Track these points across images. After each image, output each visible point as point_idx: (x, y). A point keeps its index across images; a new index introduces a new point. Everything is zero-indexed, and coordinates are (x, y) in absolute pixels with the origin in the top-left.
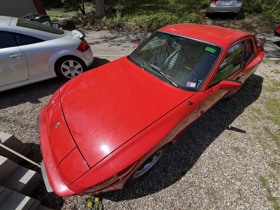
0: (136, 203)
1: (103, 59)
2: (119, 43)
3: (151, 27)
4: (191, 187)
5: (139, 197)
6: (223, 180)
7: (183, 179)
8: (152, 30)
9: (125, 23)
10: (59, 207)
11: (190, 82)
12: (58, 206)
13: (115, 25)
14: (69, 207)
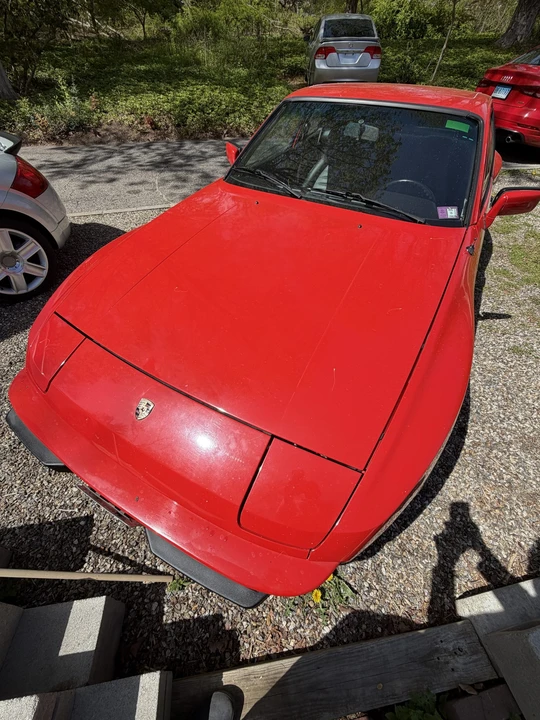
0: (414, 537)
1: (86, 224)
2: (110, 175)
3: (185, 125)
4: (491, 449)
5: (412, 520)
6: (532, 412)
7: (468, 441)
8: (192, 135)
9: (99, 118)
10: (231, 655)
11: (444, 208)
12: (227, 655)
13: (69, 126)
14: (260, 638)
